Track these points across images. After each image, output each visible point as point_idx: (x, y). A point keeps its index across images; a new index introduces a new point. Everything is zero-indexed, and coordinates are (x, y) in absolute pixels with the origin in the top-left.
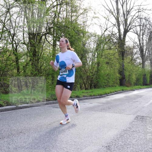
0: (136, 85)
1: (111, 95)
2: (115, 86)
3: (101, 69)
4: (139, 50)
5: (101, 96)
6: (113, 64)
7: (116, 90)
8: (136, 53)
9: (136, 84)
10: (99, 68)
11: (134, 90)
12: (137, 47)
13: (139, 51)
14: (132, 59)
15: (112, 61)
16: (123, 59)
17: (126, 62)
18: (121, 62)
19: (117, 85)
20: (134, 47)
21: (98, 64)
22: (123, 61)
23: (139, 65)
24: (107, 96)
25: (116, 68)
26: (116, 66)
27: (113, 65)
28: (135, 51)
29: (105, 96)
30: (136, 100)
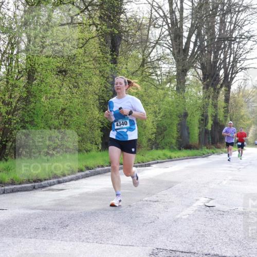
0: (157, 148)
1: (71, 180)
2: (87, 151)
3: (41, 91)
4: (167, 33)
5: (36, 184)
6: (81, 74)
7: (90, 163)
8: (157, 43)
9: (155, 145)
10: (34, 88)
11: (149, 165)
12: (160, 22)
13: (169, 35)
14: (144, 62)
15: (79, 64)
16: (114, 61)
17: (124, 71)
18: (108, 69)
19: (94, 147)
20: (152, 22)
21: (31, 74)
22: (113, 66)
23: (166, 83)
24: (59, 182)
25: (91, 89)
26: (90, 84)
27: (81, 81)
28: (155, 33)
29: (51, 185)
30: (154, 198)
